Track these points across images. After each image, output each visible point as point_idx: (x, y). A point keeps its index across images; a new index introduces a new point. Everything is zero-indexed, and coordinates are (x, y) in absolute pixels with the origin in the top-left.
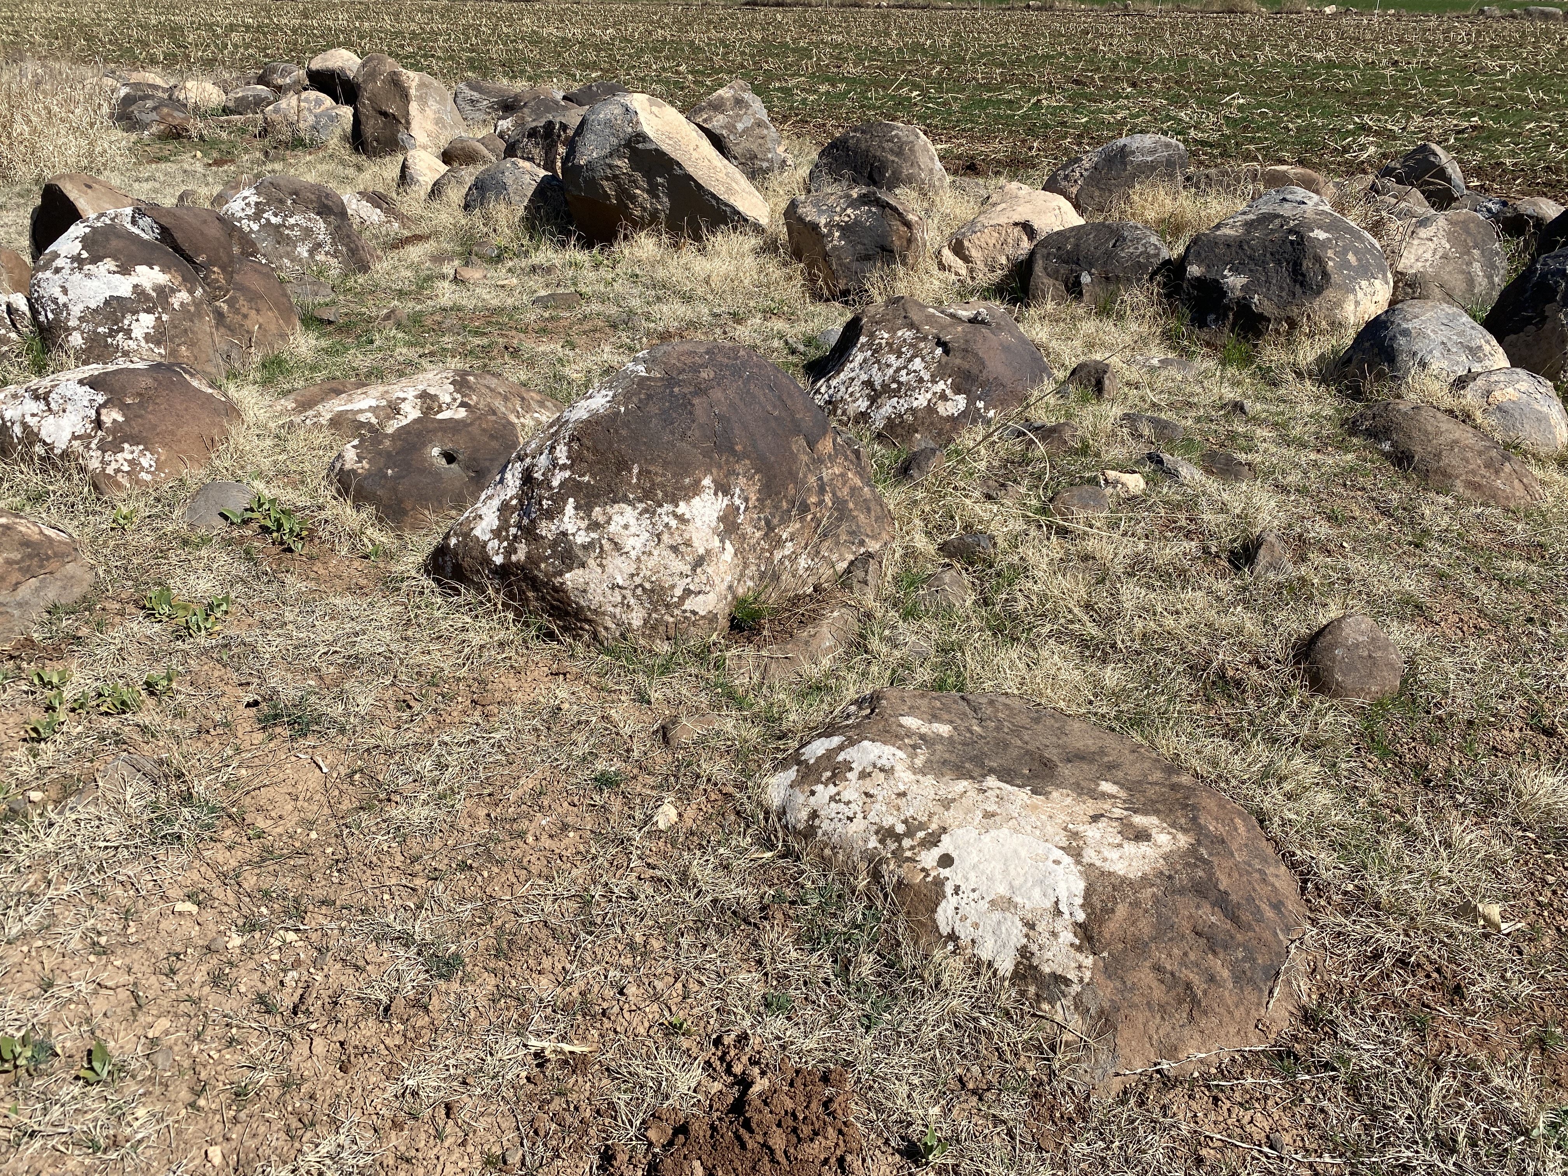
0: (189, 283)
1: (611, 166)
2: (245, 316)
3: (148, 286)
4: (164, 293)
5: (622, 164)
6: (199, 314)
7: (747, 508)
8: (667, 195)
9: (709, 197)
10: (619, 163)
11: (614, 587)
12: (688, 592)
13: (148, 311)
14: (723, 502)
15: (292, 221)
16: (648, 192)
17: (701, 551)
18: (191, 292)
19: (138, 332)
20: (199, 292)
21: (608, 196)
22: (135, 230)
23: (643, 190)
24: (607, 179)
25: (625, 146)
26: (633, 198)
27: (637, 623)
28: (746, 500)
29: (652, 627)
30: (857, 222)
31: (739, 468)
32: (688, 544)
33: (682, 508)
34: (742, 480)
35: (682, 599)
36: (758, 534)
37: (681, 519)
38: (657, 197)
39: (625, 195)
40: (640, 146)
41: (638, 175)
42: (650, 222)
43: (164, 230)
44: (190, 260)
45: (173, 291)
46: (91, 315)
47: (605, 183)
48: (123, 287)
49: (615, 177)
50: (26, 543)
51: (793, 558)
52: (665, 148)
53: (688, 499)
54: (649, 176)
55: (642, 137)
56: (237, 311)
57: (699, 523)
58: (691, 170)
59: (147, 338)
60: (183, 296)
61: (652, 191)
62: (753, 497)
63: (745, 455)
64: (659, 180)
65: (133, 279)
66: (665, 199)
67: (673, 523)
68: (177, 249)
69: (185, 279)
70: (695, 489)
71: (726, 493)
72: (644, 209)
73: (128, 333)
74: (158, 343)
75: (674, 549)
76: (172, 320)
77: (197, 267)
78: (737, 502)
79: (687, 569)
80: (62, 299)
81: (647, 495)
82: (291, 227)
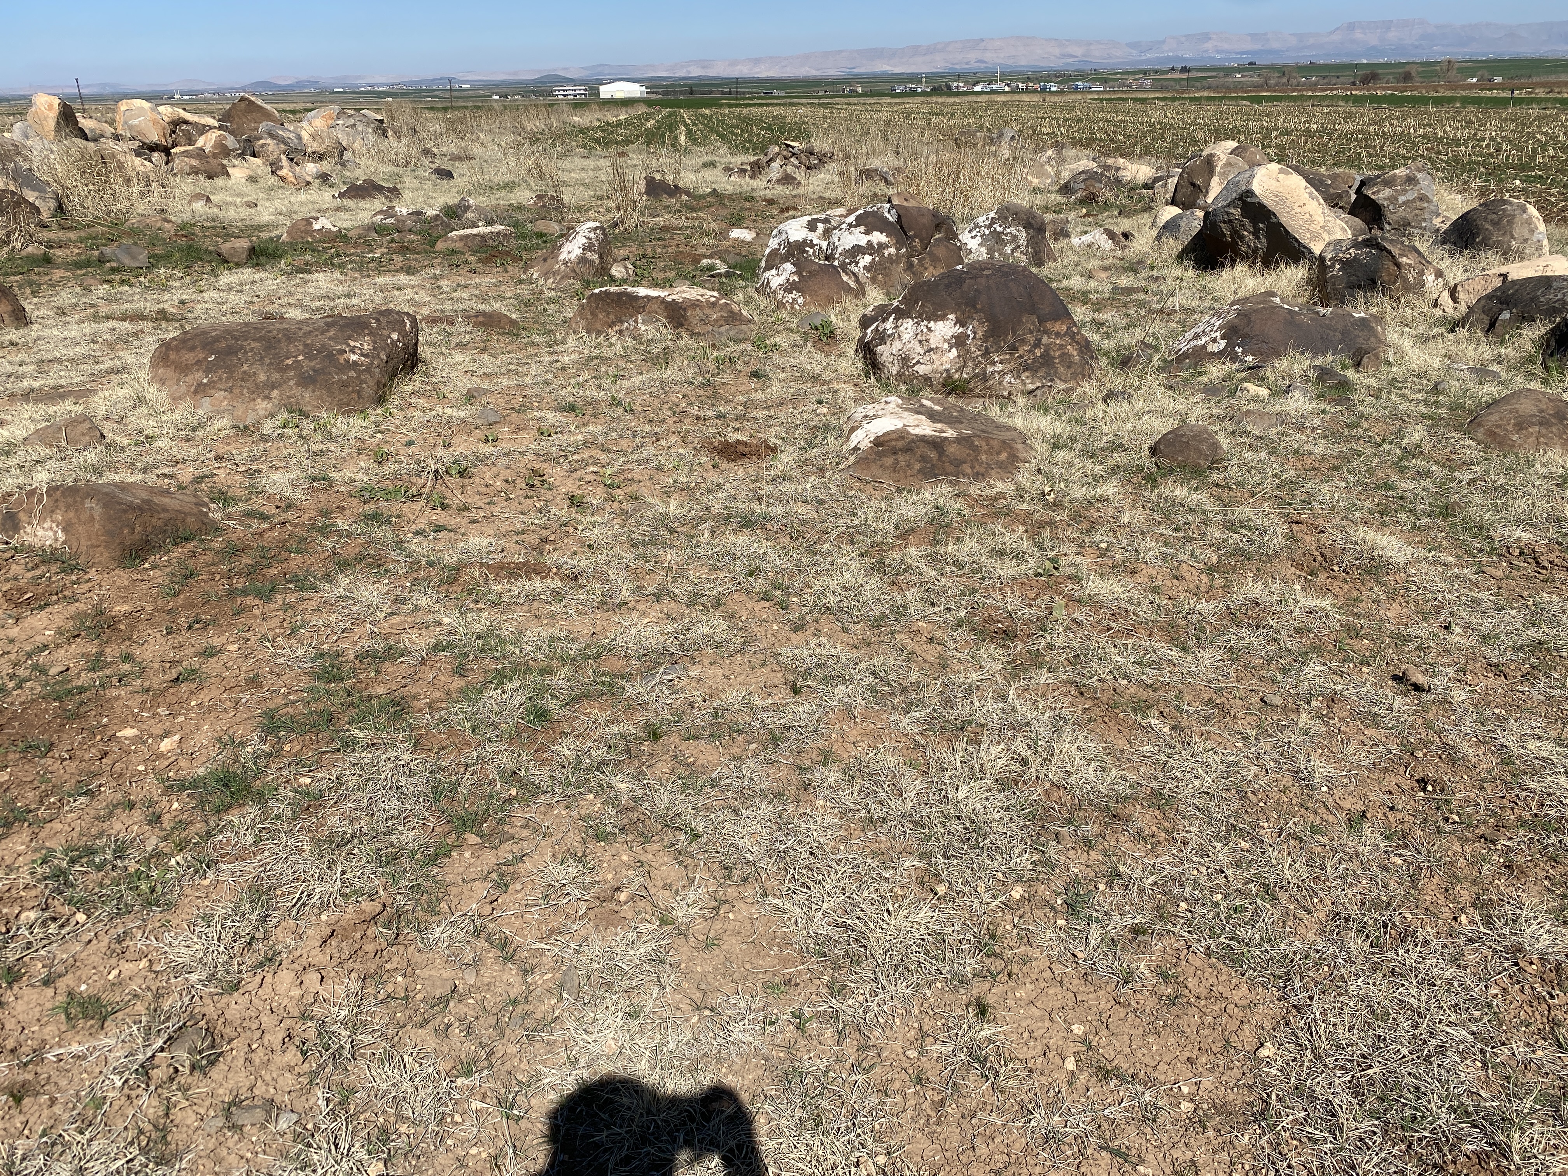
0: (899, 245)
1: (1228, 214)
2: (926, 269)
3: (875, 242)
4: (882, 246)
5: (1236, 212)
6: (898, 261)
7: (974, 338)
8: (1265, 237)
9: (1293, 241)
10: (1234, 211)
11: (892, 354)
12: (918, 362)
13: (870, 254)
14: (959, 330)
15: (1008, 230)
16: (1253, 234)
17: (933, 346)
18: (898, 250)
19: (861, 265)
20: (903, 251)
21: (1224, 235)
22: (888, 216)
23: (1249, 232)
24: (1225, 222)
25: (1239, 199)
26: (1242, 238)
27: (895, 372)
28: (975, 333)
29: (900, 375)
30: (1355, 259)
31: (976, 316)
32: (927, 341)
33: (932, 324)
34: (976, 323)
35: (914, 365)
36: (978, 353)
37: (929, 329)
38: (1258, 238)
39: (1236, 234)
40: (1249, 200)
41: (1246, 221)
42: (1250, 258)
43: (899, 217)
44: (905, 234)
45: (888, 247)
46: (846, 252)
47: (1222, 225)
48: (863, 240)
49: (1230, 221)
50: (731, 312)
51: (1002, 373)
52: (1265, 202)
53: (936, 321)
54: (1255, 223)
55: (1250, 193)
56: (922, 265)
57: (937, 333)
58: (1283, 220)
59: (865, 268)
60: (893, 250)
61: (1256, 234)
62: (980, 334)
63: (981, 311)
64: (1261, 225)
65: (869, 238)
66: (1264, 240)
67: (925, 330)
68: (902, 227)
69: (897, 242)
70: (943, 318)
71: (962, 325)
72: (1249, 246)
73: (857, 263)
74: (868, 272)
75: (920, 342)
76: (880, 261)
77: (908, 237)
78: (969, 332)
79: (922, 352)
80: (837, 243)
81: (920, 316)
82: (1006, 235)
